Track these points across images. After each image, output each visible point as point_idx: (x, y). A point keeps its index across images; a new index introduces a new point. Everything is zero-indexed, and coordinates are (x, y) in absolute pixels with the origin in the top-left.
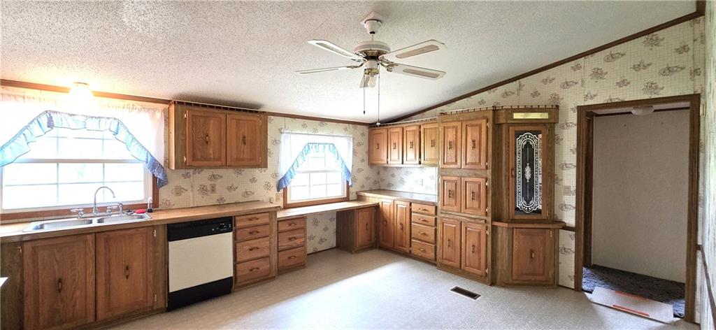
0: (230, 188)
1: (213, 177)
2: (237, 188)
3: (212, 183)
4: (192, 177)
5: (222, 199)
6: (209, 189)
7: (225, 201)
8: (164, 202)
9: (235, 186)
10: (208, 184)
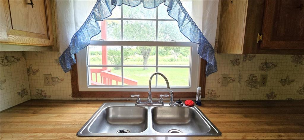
0: (285, 81)
1: (266, 66)
2: (293, 81)
3: (263, 73)
4: (241, 65)
5: (272, 93)
6: (258, 80)
7: (275, 96)
8: (210, 92)
9: (290, 78)
10: (258, 74)
